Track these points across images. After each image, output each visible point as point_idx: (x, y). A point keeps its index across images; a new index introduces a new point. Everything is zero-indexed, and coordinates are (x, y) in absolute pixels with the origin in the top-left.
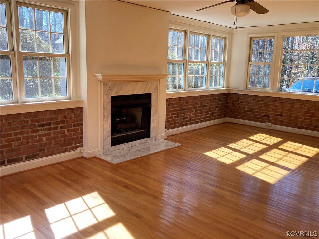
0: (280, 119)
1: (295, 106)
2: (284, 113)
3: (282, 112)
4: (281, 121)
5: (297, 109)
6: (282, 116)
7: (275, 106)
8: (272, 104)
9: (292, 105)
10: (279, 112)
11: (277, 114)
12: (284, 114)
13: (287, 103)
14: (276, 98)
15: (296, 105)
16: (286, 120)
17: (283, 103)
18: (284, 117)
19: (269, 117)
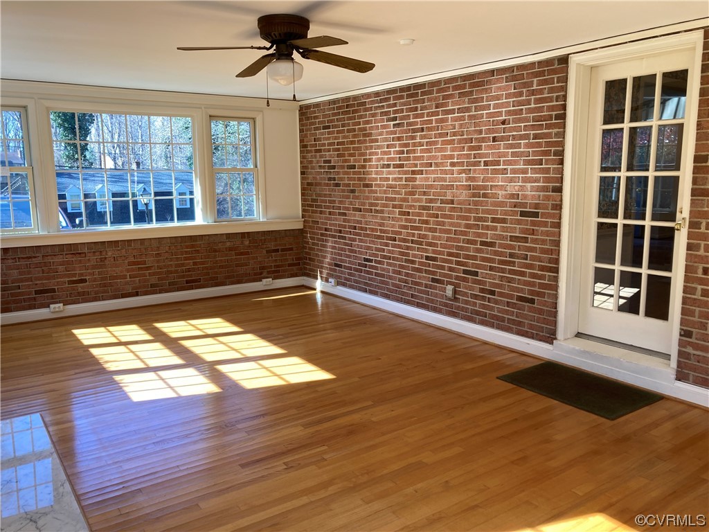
0: (80, 290)
1: (106, 254)
2: (86, 276)
3: (81, 275)
4: (84, 293)
5: (113, 260)
6: (84, 281)
7: (62, 264)
8: (53, 262)
9: (101, 255)
10: (74, 275)
11: (71, 281)
12: (87, 278)
13: (90, 252)
14: (61, 247)
15: (110, 254)
16: (94, 288)
17: (80, 253)
18: (88, 283)
19: (53, 290)
